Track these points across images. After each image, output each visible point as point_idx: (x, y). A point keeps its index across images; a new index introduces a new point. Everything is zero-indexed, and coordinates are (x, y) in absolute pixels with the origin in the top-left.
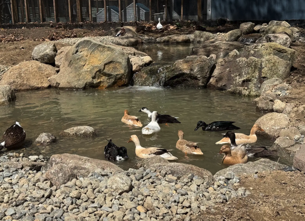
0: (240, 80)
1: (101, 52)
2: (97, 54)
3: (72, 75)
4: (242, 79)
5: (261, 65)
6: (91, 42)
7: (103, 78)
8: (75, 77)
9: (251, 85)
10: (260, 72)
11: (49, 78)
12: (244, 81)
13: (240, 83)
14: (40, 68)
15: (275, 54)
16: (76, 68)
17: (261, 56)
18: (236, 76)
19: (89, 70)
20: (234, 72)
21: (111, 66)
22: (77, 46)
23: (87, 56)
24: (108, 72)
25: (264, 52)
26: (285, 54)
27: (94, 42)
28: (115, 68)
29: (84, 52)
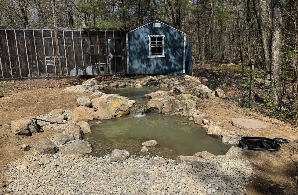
0: (178, 109)
1: (117, 101)
2: (116, 102)
3: (106, 112)
4: (180, 109)
5: (186, 103)
6: (113, 97)
7: (119, 112)
8: (107, 113)
9: (184, 111)
10: (186, 106)
11: (92, 114)
12: (180, 110)
13: (179, 110)
14: (86, 110)
15: (191, 99)
16: (107, 109)
17: (185, 99)
18: (176, 108)
19: (113, 109)
20: (174, 106)
21: (123, 106)
22: (107, 99)
23: (111, 103)
24: (121, 110)
25: (186, 98)
26: (194, 99)
27: (114, 96)
28: (124, 107)
29: (110, 102)
